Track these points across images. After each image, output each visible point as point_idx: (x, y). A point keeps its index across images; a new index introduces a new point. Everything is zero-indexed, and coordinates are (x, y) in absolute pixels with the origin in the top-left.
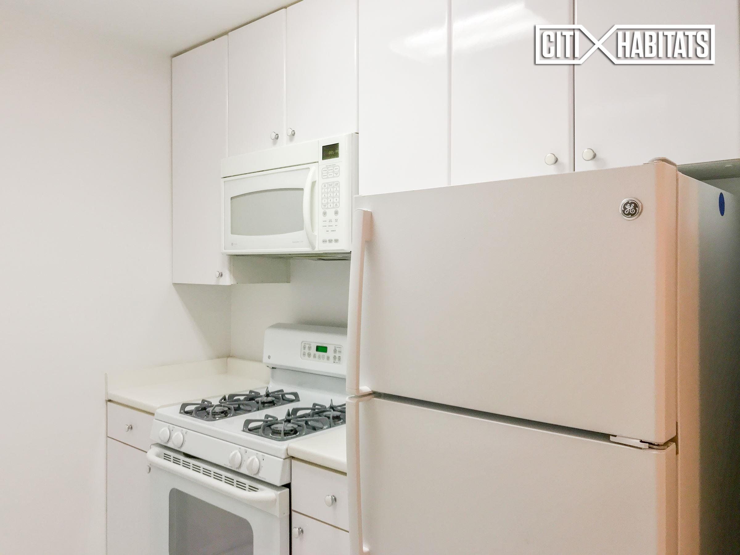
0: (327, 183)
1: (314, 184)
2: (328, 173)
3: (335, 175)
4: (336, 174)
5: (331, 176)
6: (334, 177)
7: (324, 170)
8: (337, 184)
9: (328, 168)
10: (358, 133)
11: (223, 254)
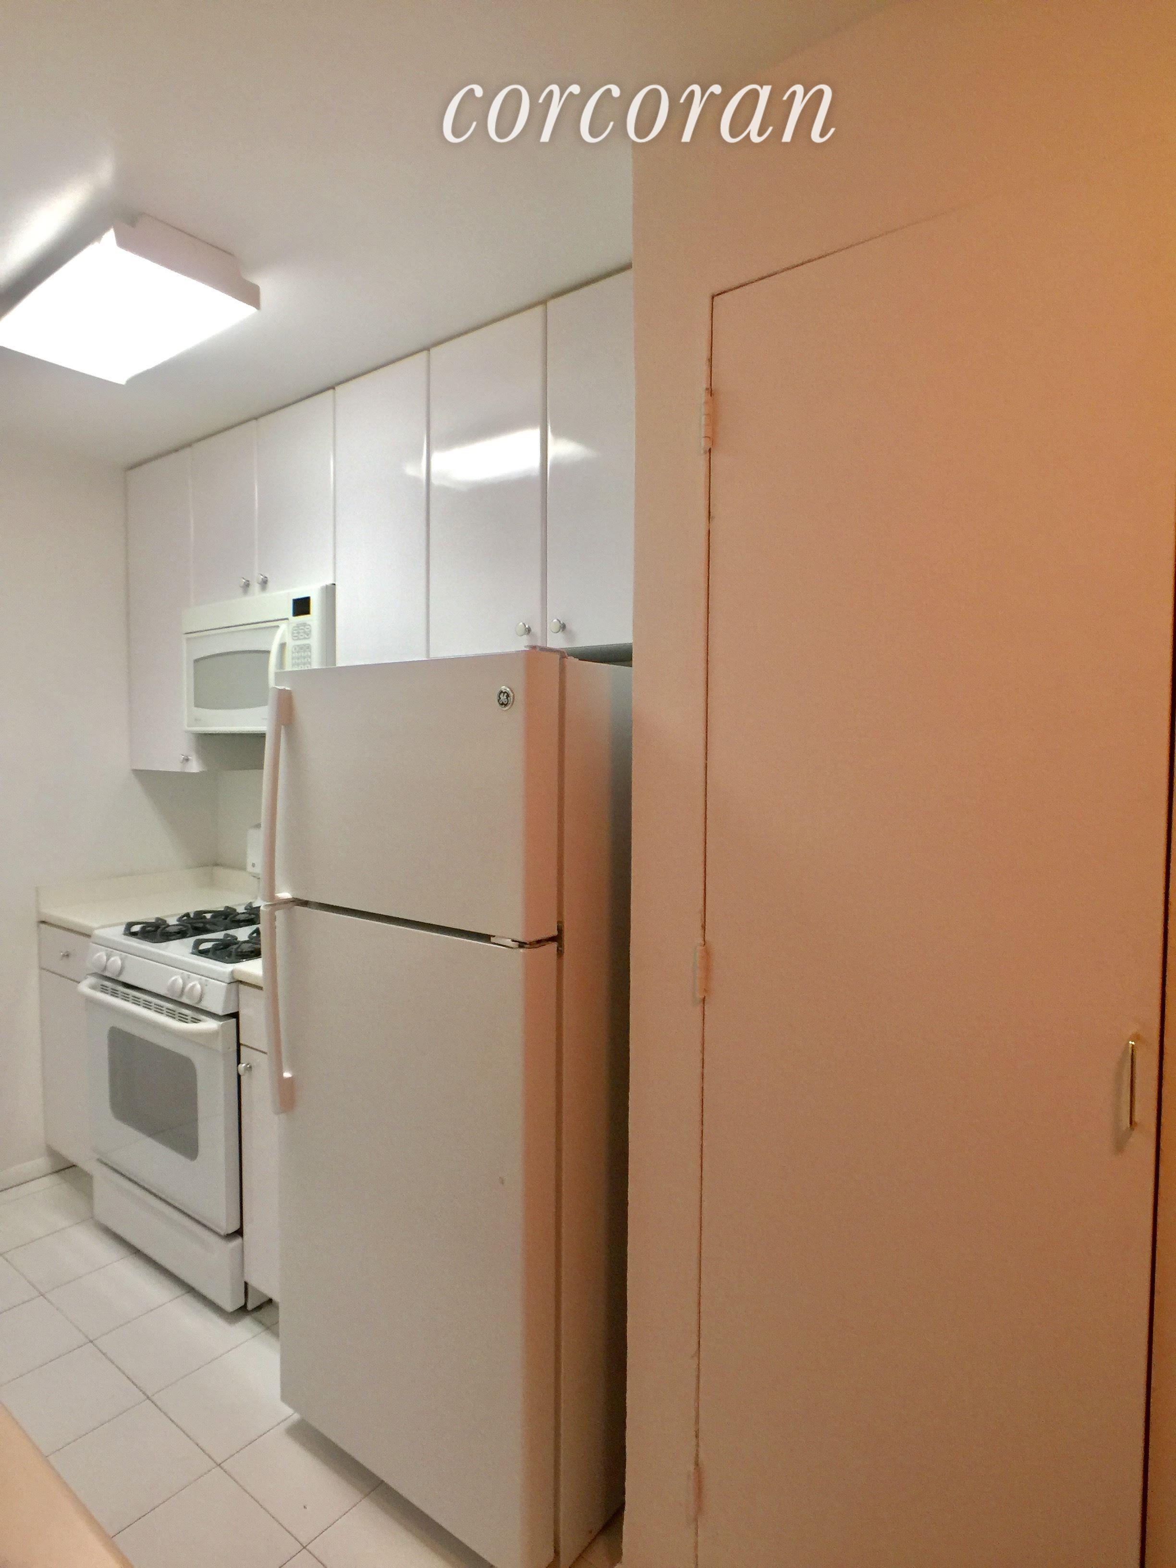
0: (298, 646)
1: (283, 646)
2: (298, 633)
3: (306, 636)
4: (308, 635)
5: (302, 637)
6: (305, 638)
7: (294, 629)
8: (308, 647)
9: (298, 627)
10: (335, 584)
11: (186, 732)
